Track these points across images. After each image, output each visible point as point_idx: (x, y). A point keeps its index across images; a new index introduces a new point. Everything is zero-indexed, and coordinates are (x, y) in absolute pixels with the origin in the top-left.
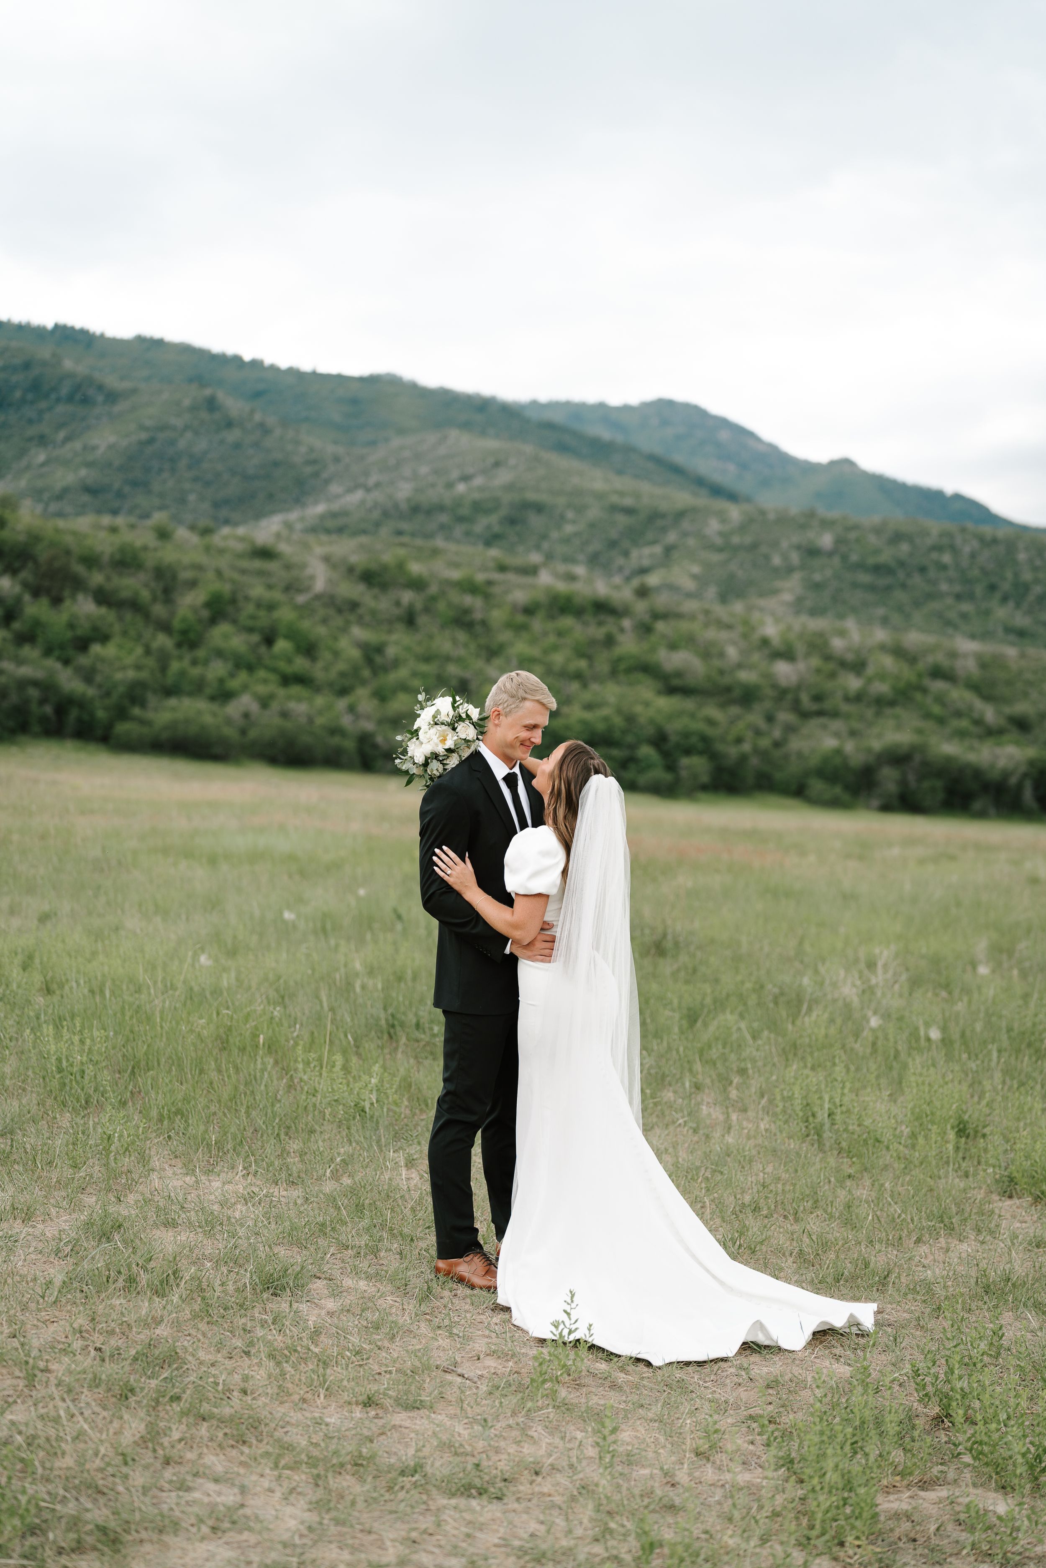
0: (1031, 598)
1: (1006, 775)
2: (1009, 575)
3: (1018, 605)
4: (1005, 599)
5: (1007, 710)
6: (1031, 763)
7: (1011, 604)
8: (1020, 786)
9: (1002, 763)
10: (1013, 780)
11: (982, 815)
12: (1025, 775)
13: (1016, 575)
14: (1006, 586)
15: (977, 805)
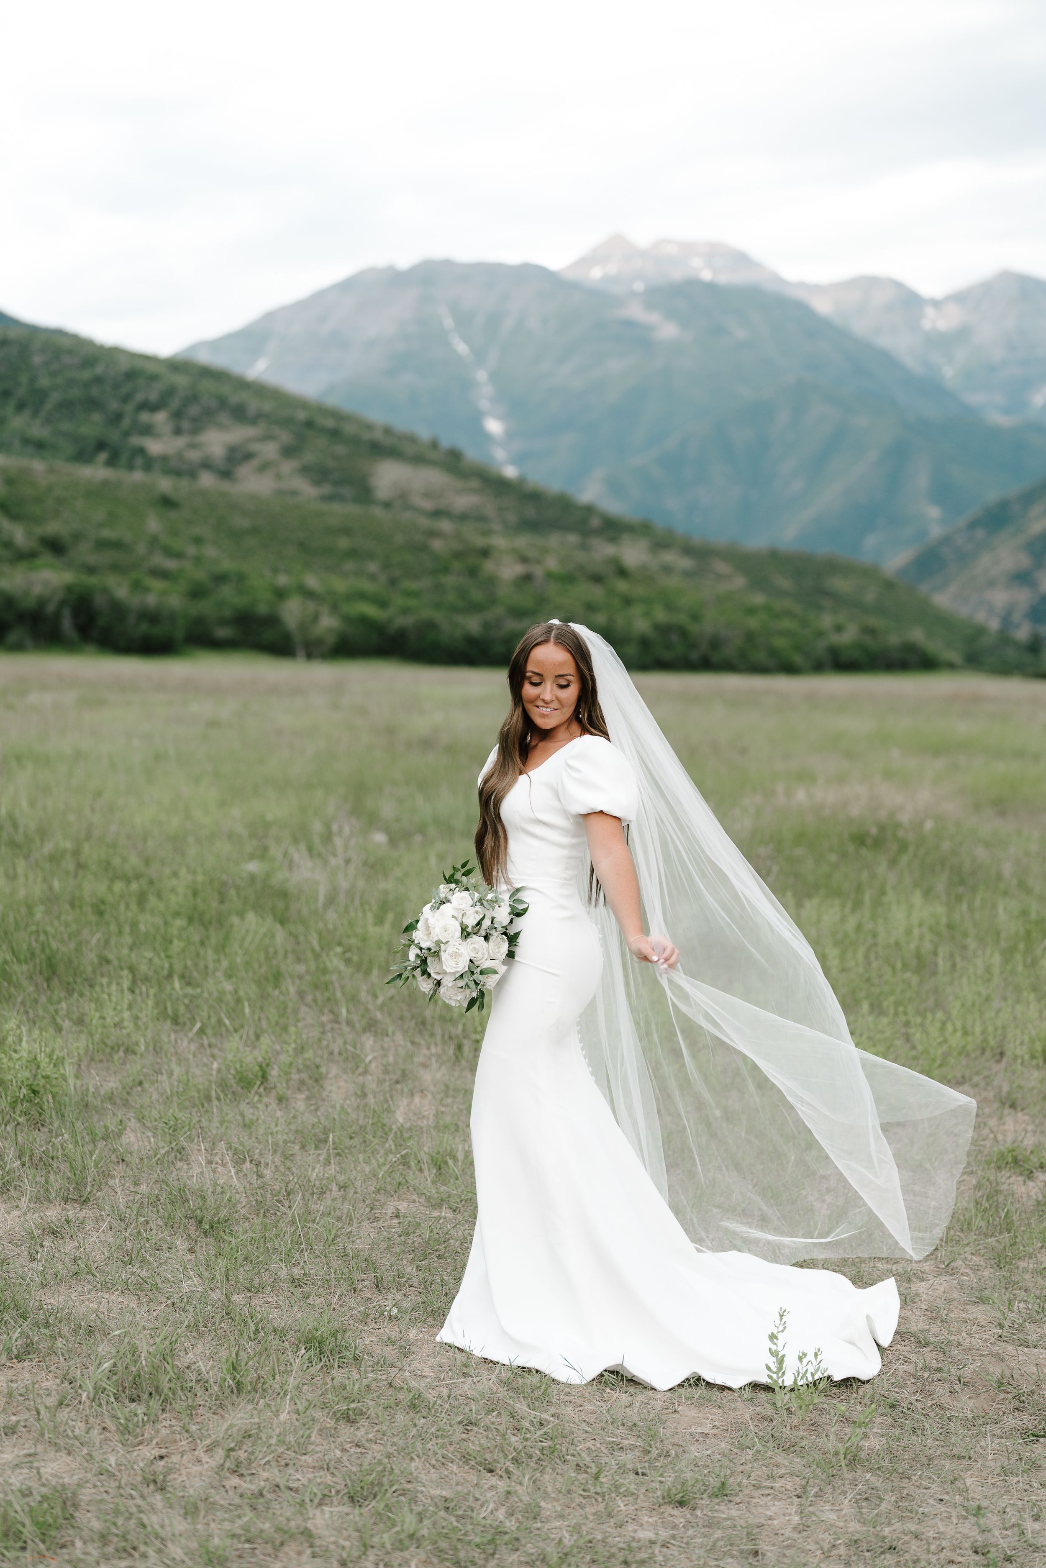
0: (48, 406)
1: (42, 602)
2: (24, 379)
3: (36, 412)
4: (21, 406)
5: (39, 531)
6: (69, 589)
7: (27, 413)
8: (57, 616)
9: (37, 590)
10: (50, 608)
11: (18, 648)
12: (63, 603)
13: (33, 379)
14: (21, 392)
15: (12, 637)
